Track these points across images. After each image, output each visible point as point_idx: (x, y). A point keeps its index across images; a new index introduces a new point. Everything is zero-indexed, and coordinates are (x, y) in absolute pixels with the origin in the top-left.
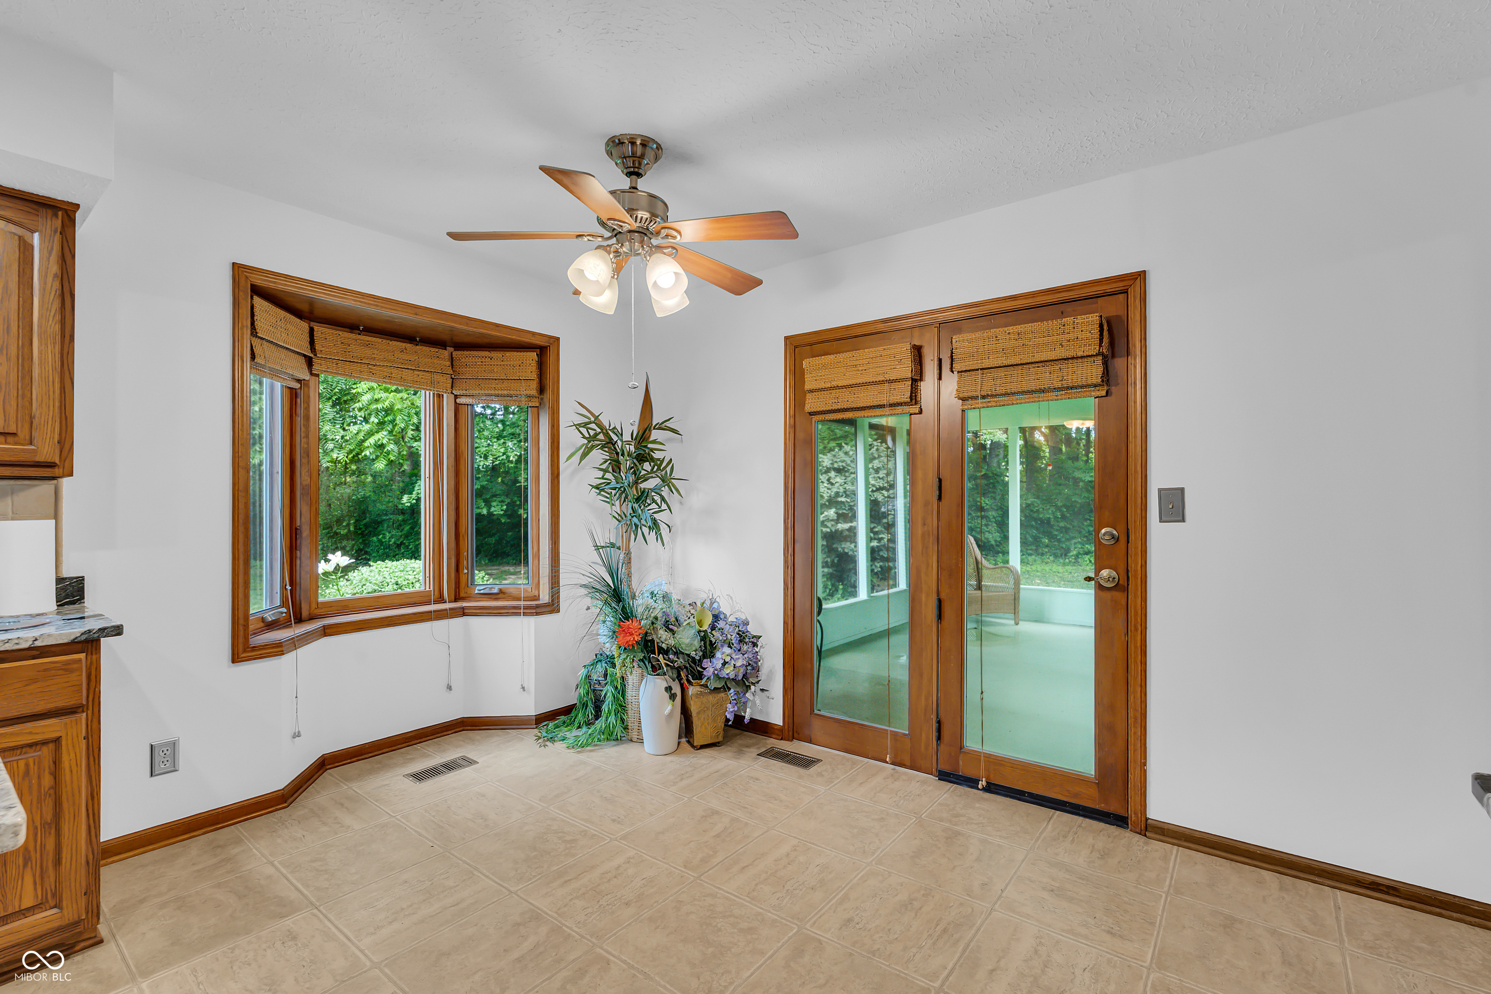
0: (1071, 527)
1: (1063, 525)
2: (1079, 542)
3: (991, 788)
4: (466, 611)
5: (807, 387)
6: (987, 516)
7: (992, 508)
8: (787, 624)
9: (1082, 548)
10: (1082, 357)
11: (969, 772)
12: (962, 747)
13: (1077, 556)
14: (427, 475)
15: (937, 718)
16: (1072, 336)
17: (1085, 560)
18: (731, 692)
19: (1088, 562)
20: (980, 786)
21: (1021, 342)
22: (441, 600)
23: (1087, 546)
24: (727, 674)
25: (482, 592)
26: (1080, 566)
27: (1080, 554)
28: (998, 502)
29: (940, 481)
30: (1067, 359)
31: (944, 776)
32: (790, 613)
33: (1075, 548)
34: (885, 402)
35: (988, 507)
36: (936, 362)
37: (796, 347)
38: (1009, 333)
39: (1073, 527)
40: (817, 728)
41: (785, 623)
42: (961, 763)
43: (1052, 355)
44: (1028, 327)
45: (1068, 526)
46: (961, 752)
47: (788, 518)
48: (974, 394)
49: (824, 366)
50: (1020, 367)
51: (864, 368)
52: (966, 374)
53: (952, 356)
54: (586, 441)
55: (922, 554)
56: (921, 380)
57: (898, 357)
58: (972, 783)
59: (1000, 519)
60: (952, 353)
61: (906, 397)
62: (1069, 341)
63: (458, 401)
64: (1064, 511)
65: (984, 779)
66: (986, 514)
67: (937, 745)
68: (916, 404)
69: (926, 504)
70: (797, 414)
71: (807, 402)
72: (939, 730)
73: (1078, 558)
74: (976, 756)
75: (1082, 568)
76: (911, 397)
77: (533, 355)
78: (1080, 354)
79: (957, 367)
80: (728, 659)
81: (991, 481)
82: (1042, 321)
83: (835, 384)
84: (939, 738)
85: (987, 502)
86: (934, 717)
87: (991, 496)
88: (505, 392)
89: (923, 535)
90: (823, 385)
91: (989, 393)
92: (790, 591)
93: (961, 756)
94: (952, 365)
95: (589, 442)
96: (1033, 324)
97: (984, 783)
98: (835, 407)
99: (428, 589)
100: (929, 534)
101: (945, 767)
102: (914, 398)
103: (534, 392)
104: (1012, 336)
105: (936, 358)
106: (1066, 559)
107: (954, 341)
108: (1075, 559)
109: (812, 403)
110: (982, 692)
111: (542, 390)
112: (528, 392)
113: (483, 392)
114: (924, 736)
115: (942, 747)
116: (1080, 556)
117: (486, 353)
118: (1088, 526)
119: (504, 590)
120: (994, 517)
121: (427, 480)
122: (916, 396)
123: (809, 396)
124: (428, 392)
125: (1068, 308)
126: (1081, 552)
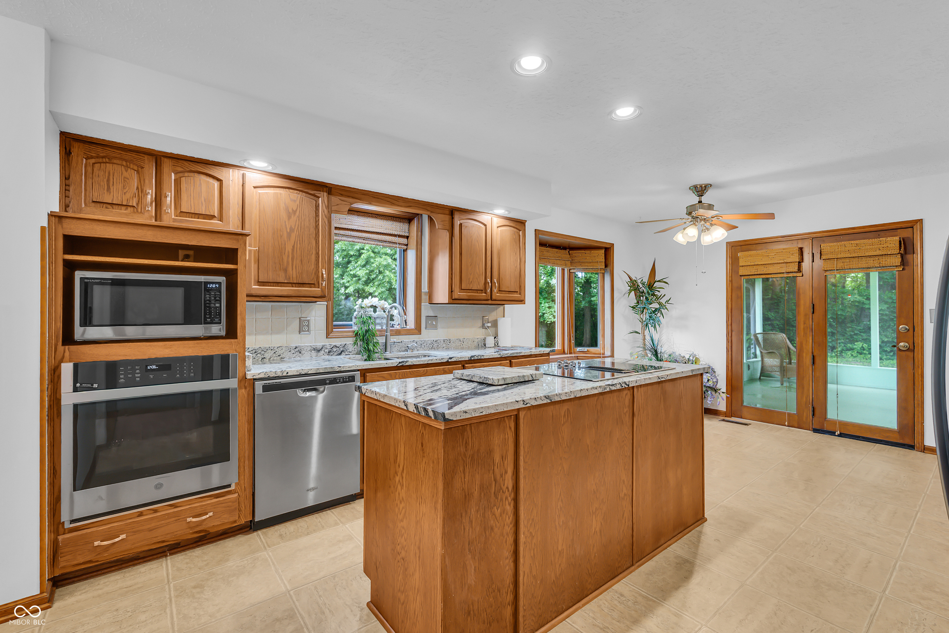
0: (836, 332)
1: (830, 331)
2: (842, 342)
3: (841, 435)
4: (578, 358)
5: (741, 264)
6: (773, 324)
7: (776, 319)
8: (728, 367)
9: (845, 346)
10: (890, 254)
11: (831, 429)
12: (826, 418)
13: (841, 352)
14: (559, 302)
15: (812, 406)
16: (885, 246)
17: (848, 354)
18: (708, 393)
19: (850, 356)
20: (836, 434)
21: (858, 248)
22: (564, 353)
23: (849, 345)
24: (710, 385)
25: (580, 350)
26: (844, 358)
27: (844, 350)
28: (781, 315)
29: (813, 305)
30: (882, 255)
31: (816, 431)
32: (730, 362)
33: (840, 346)
34: (784, 272)
35: (773, 318)
36: (811, 255)
37: (732, 247)
38: (852, 244)
39: (838, 332)
40: (745, 412)
41: (727, 366)
42: (825, 425)
43: (875, 253)
44: (862, 241)
45: (834, 331)
46: (825, 420)
47: (728, 321)
48: (833, 269)
49: (750, 256)
50: (857, 258)
51: (772, 257)
52: (828, 260)
53: (821, 253)
54: (629, 288)
55: (804, 336)
56: (803, 262)
57: (791, 253)
58: (832, 433)
59: (782, 326)
60: (821, 251)
61: (796, 269)
62: (883, 248)
63: (571, 271)
64: (831, 321)
65: (838, 431)
66: (772, 322)
67: (813, 417)
68: (800, 272)
69: (806, 315)
70: (733, 276)
71: (740, 271)
72: (814, 411)
73: (842, 353)
74: (834, 422)
75: (846, 359)
76: (798, 270)
77: (603, 251)
78: (889, 253)
79: (823, 257)
80: (710, 378)
81: (776, 301)
82: (869, 239)
83: (756, 263)
84: (813, 415)
85: (773, 315)
86: (810, 406)
87: (776, 311)
88: (591, 267)
89: (804, 329)
90: (750, 264)
91: (841, 268)
92: (730, 352)
93: (825, 422)
94: (821, 256)
95: (631, 288)
96: (864, 240)
97: (839, 433)
98: (756, 273)
99: (559, 348)
100: (807, 328)
101: (817, 427)
102: (799, 270)
103: (604, 267)
104: (853, 245)
105: (811, 253)
106: (832, 353)
107: (822, 246)
108: (840, 353)
109: (742, 271)
110: (837, 394)
111: (606, 266)
112: (601, 267)
113: (582, 267)
114: (805, 414)
115: (815, 418)
116: (844, 352)
117: (583, 251)
118: (850, 331)
119: (589, 350)
120: (778, 325)
121: (559, 304)
122: (800, 269)
123: (740, 268)
124: (559, 268)
125: (882, 233)
126: (845, 349)
